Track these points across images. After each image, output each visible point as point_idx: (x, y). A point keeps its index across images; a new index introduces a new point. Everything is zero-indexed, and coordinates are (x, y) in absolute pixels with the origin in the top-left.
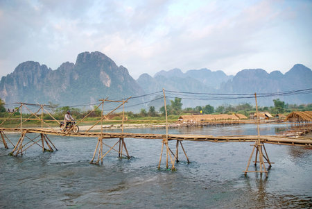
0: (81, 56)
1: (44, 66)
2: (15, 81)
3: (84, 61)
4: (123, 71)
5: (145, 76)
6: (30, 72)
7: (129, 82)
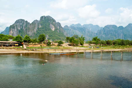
0: (42, 17)
1: (27, 21)
2: (16, 27)
3: (43, 20)
4: (59, 24)
5: (66, 26)
6: (21, 24)
7: (61, 29)
